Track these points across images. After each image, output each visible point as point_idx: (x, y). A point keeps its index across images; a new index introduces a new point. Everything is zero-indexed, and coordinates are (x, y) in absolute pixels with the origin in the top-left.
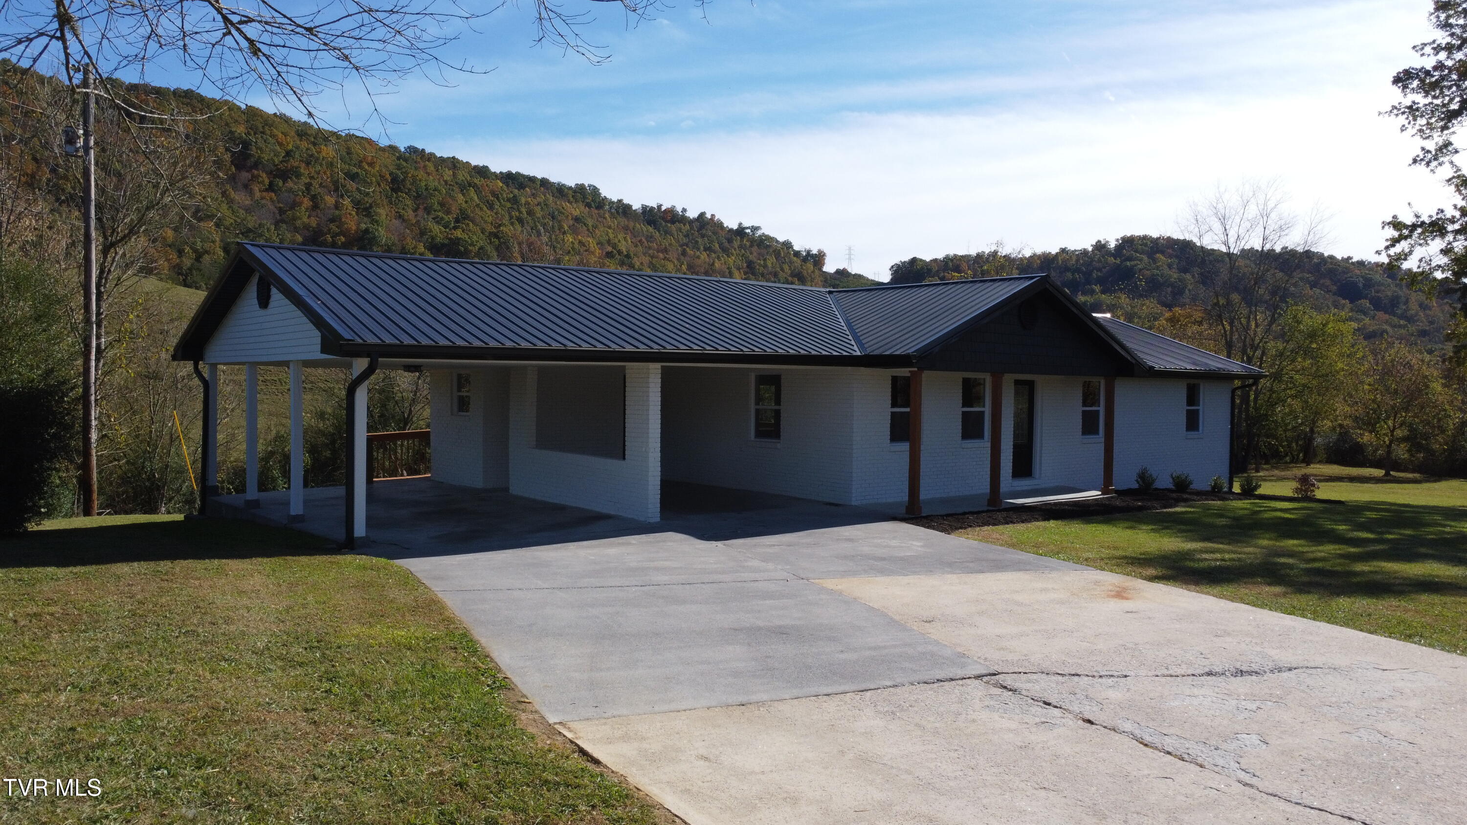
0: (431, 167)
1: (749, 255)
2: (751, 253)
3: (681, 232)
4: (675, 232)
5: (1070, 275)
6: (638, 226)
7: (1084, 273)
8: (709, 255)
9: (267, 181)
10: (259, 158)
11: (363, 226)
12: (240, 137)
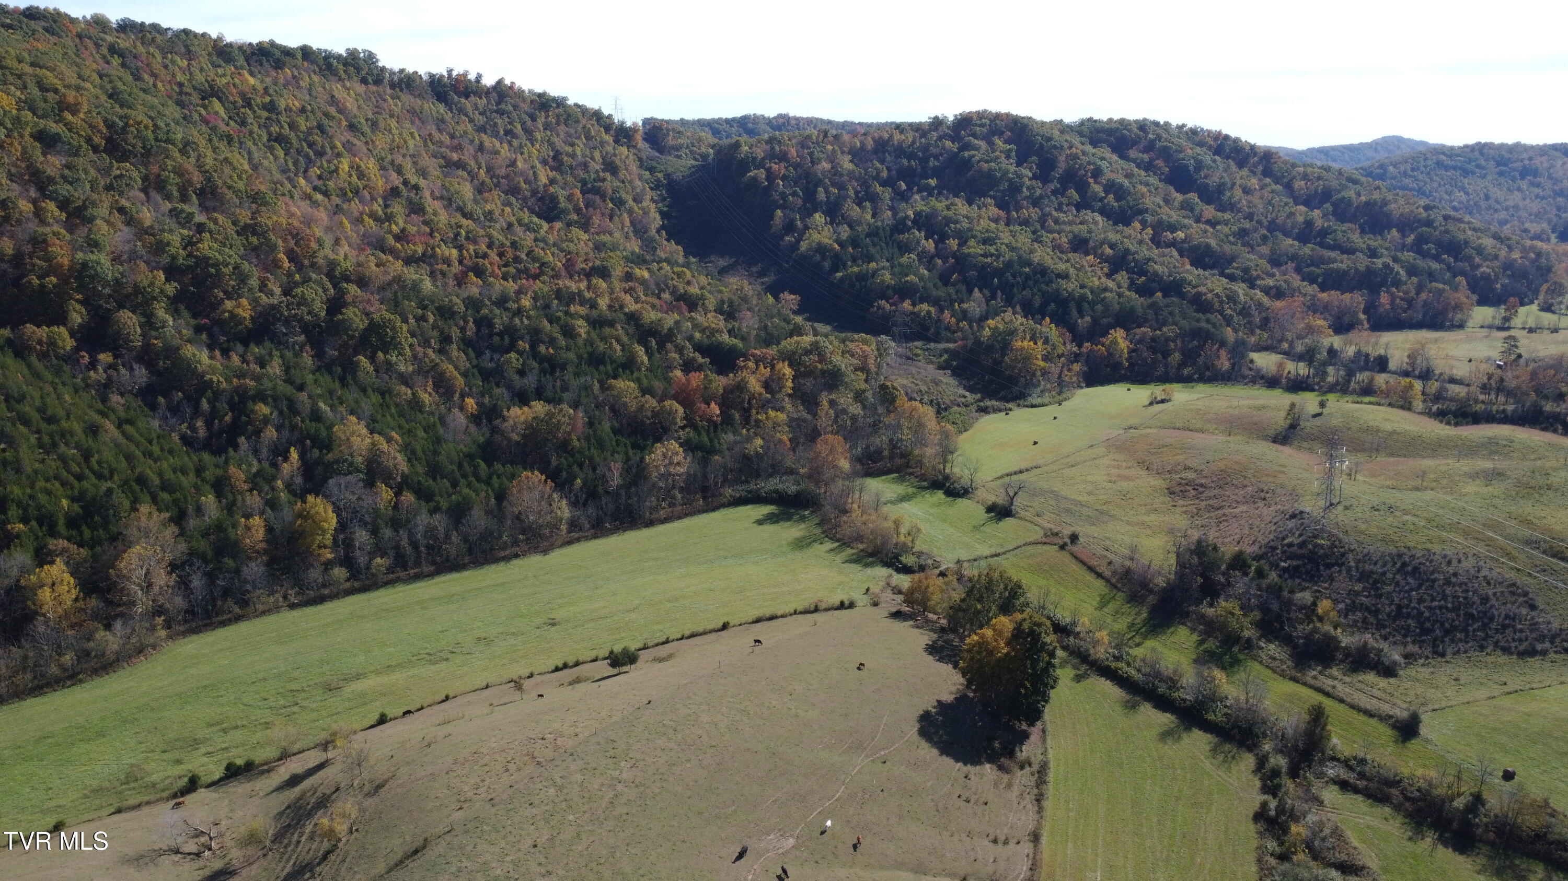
0: (156, 57)
1: (555, 139)
2: (558, 135)
3: (477, 109)
4: (469, 109)
5: (905, 162)
6: (426, 106)
7: (920, 159)
8: (510, 143)
11: (80, 257)
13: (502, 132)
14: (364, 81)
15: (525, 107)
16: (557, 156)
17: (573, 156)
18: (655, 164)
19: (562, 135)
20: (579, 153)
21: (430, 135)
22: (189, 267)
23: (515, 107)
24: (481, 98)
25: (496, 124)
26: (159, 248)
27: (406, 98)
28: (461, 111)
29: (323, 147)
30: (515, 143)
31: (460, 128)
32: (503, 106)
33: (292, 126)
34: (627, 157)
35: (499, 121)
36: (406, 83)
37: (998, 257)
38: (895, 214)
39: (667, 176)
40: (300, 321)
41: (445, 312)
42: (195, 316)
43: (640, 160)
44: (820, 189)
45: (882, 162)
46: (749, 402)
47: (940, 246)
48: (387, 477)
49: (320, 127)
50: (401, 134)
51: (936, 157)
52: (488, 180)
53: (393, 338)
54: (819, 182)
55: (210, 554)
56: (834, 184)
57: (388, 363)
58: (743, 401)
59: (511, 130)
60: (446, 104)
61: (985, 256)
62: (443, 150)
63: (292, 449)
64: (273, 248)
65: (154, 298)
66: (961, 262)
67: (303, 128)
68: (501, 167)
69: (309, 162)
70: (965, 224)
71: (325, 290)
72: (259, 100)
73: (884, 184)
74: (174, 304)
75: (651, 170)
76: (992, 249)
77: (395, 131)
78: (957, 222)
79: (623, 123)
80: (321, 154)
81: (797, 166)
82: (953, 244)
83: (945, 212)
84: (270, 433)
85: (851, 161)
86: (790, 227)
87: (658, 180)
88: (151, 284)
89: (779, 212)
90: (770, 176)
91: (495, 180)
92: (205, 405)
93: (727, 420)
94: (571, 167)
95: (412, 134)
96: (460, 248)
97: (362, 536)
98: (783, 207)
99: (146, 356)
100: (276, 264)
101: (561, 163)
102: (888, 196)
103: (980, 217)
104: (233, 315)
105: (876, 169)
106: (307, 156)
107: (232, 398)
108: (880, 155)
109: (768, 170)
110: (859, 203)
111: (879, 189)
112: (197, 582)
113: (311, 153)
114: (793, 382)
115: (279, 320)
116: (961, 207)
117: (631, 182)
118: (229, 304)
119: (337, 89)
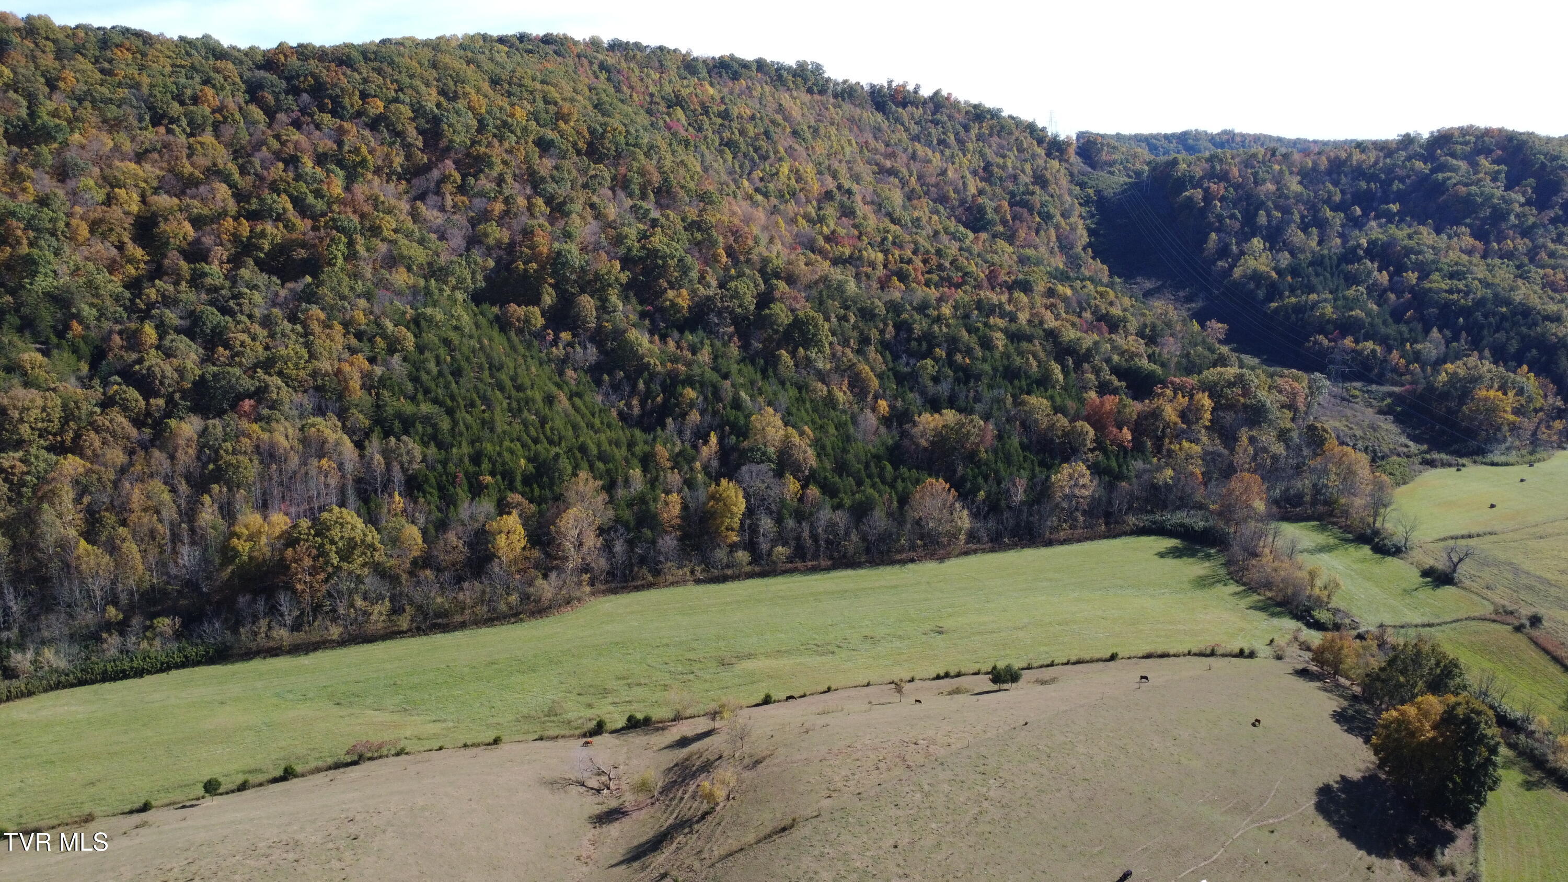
0: (635, 71)
1: (987, 150)
2: (990, 146)
3: (913, 118)
4: (906, 118)
5: (1363, 185)
6: (865, 115)
7: (1382, 182)
8: (942, 152)
9: (459, 181)
10: (451, 141)
11: (556, 245)
12: (432, 111)
13: (935, 142)
14: (810, 91)
15: (960, 117)
16: (987, 167)
17: (1004, 167)
18: (1086, 179)
19: (994, 145)
20: (1009, 165)
21: (866, 142)
22: (641, 258)
23: (950, 117)
24: (917, 108)
25: (930, 134)
26: (619, 240)
27: (847, 107)
28: (897, 120)
29: (767, 151)
30: (948, 152)
31: (895, 137)
32: (938, 116)
33: (742, 132)
34: (1058, 171)
35: (933, 131)
36: (848, 93)
37: (1467, 294)
38: (1344, 243)
39: (1098, 192)
40: (732, 312)
41: (867, 314)
42: (641, 303)
43: (1071, 174)
44: (1262, 212)
45: (1336, 184)
46: (1163, 431)
47: (1396, 278)
48: (796, 470)
49: (767, 133)
50: (839, 141)
51: (1402, 180)
52: (918, 188)
53: (815, 335)
54: (1261, 205)
55: (632, 524)
56: (1277, 207)
57: (807, 358)
58: (1158, 428)
59: (944, 140)
60: (884, 114)
61: (1450, 292)
62: (878, 157)
63: (712, 433)
64: (714, 243)
65: (610, 285)
66: (1420, 298)
67: (751, 134)
68: (931, 175)
69: (754, 165)
70: (1429, 255)
71: (756, 285)
72: (715, 109)
73: (1335, 208)
74: (626, 290)
75: (1082, 185)
76: (1461, 285)
77: (833, 138)
78: (1420, 252)
79: (1057, 136)
80: (764, 158)
81: (1237, 187)
82: (1412, 277)
83: (1406, 242)
84: (694, 417)
85: (1300, 183)
86: (1223, 252)
87: (1088, 196)
88: (609, 272)
89: (1213, 236)
90: (1208, 197)
91: (925, 188)
92: (641, 385)
93: (1138, 448)
94: (1001, 179)
95: (849, 141)
96: (886, 252)
97: (767, 524)
98: (1218, 230)
99: (598, 337)
100: (716, 258)
101: (991, 174)
102: (1338, 222)
103: (1448, 248)
104: (673, 304)
105: (1329, 192)
106: (752, 160)
107: (665, 380)
108: (1335, 176)
109: (1206, 191)
110: (1305, 228)
111: (1329, 213)
112: (619, 547)
113: (756, 157)
114: (1212, 414)
115: (713, 310)
116: (1427, 235)
117: (1060, 197)
118: (671, 294)
119: (785, 98)
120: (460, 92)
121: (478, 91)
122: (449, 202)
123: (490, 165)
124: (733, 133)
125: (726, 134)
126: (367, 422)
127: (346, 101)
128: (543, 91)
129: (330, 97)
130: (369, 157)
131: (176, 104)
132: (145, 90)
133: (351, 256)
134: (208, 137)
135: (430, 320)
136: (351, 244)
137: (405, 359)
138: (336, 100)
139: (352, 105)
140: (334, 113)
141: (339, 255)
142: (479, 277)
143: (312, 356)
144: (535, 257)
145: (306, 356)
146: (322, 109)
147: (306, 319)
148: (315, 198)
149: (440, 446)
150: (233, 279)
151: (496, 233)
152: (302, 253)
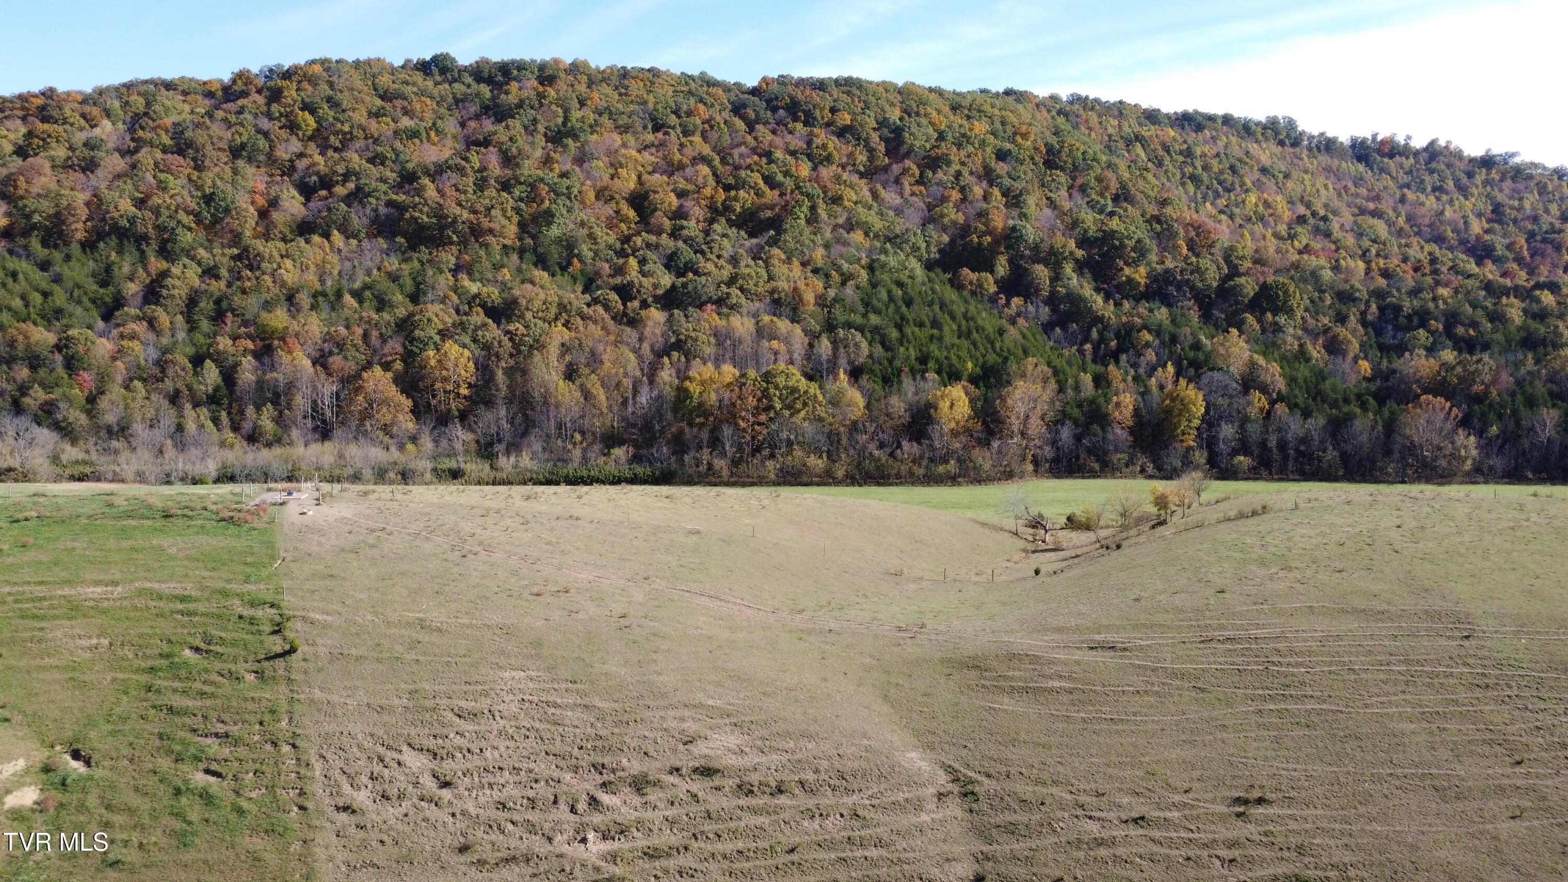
0: (1094, 118)
1: (1497, 194)
2: (1501, 190)
3: (1402, 168)
4: (1393, 168)
6: (1344, 165)
8: (1438, 199)
9: (917, 173)
10: (912, 145)
11: (1011, 223)
12: (894, 123)
13: (1429, 189)
14: (1281, 143)
15: (1462, 166)
16: (1497, 210)
17: (1519, 209)
20: (1527, 207)
21: (1345, 187)
22: (1097, 239)
23: (1449, 165)
24: (1407, 158)
25: (1422, 182)
26: (1075, 224)
27: (1324, 159)
28: (1383, 170)
29: (1233, 184)
30: (1445, 198)
31: (1379, 185)
32: (1434, 165)
33: (1206, 168)
35: (1427, 178)
36: (1327, 145)
40: (1193, 288)
41: (1345, 297)
42: (1095, 280)
48: (1264, 389)
49: (1232, 168)
50: (1314, 186)
52: (1407, 227)
53: (1286, 302)
55: (1081, 420)
57: (1276, 322)
59: (1441, 187)
60: (1367, 165)
62: (1358, 201)
63: (1170, 363)
64: (1173, 235)
65: (1065, 259)
67: (1216, 169)
68: (1424, 216)
69: (1217, 195)
71: (1219, 268)
72: (1177, 148)
74: (1080, 267)
77: (1307, 183)
80: (1229, 191)
84: (1150, 356)
88: (1064, 248)
91: (1415, 229)
92: (1094, 334)
95: (1326, 186)
96: (1368, 263)
97: (1227, 431)
100: (1176, 247)
104: (1130, 280)
106: (1216, 191)
107: (1120, 329)
112: (1066, 434)
113: (1220, 189)
115: (1171, 284)
118: (1127, 271)
119: (1253, 148)
120: (922, 112)
121: (939, 112)
122: (907, 189)
123: (949, 163)
124: (1195, 168)
125: (1188, 170)
126: (818, 327)
127: (817, 113)
128: (1002, 117)
129: (804, 112)
130: (835, 153)
131: (673, 116)
132: (651, 106)
133: (813, 219)
134: (697, 139)
135: (883, 266)
136: (813, 208)
137: (858, 287)
138: (808, 114)
139: (823, 118)
140: (806, 124)
141: (802, 216)
142: (934, 249)
143: (771, 278)
144: (989, 232)
145: (766, 277)
146: (795, 119)
147: (768, 258)
148: (785, 177)
149: (887, 348)
150: (707, 233)
151: (953, 215)
152: (769, 214)
